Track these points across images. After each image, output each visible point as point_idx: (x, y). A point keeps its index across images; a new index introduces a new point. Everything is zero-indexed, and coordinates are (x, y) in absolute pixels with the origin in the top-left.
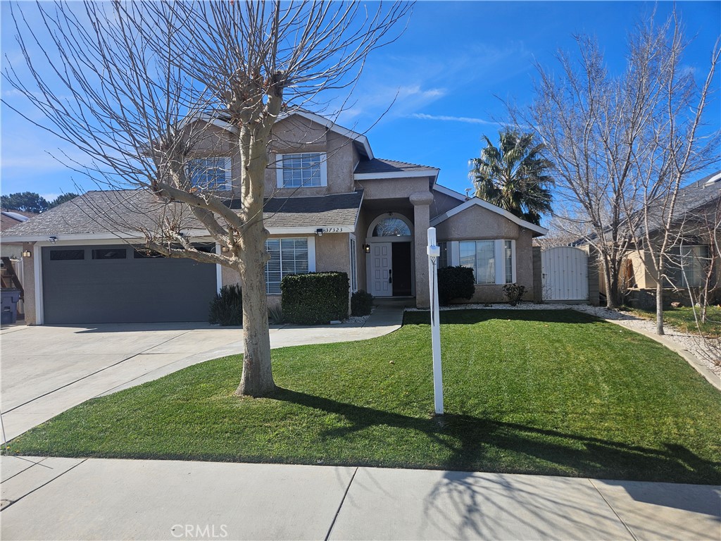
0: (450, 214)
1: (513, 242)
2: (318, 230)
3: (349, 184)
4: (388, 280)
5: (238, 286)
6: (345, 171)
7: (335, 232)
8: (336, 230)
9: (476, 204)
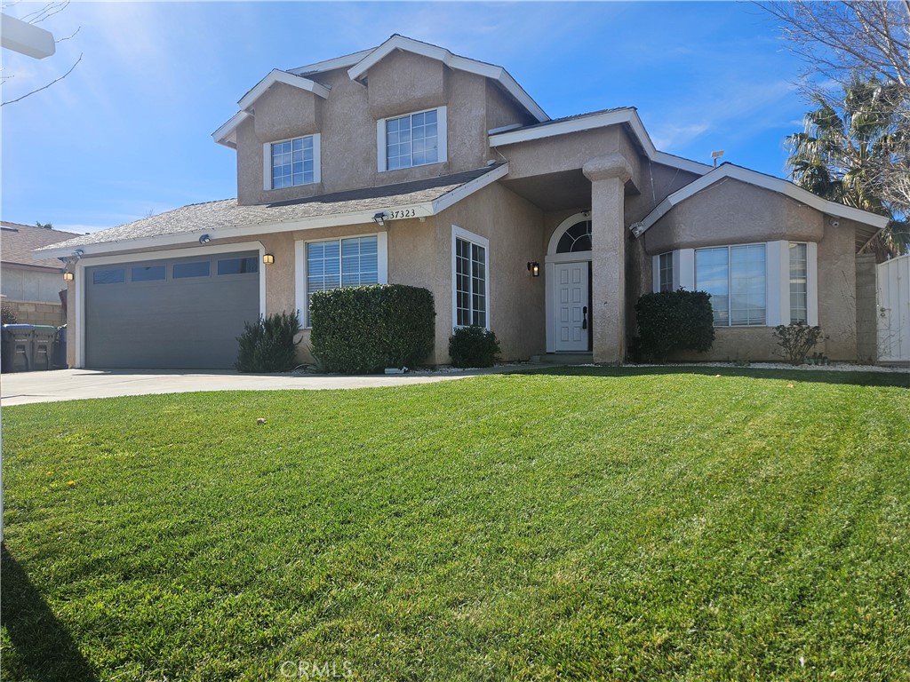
0: (674, 199)
1: (812, 248)
2: (377, 216)
3: (479, 154)
4: (581, 324)
5: (284, 315)
6: (474, 132)
7: (404, 217)
8: (405, 213)
9: (726, 177)
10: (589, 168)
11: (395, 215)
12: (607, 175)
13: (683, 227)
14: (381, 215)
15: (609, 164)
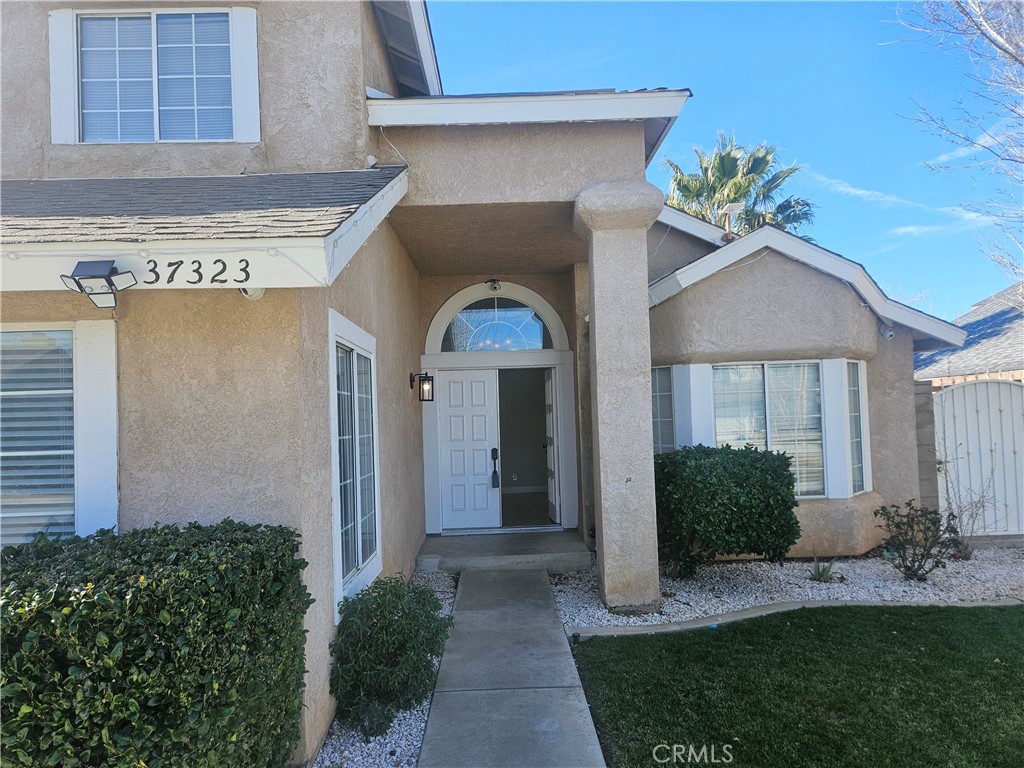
0: (685, 277)
1: (862, 368)
2: (85, 270)
4: (488, 478)
6: (331, 83)
7: (206, 284)
8: (209, 270)
9: (767, 248)
10: (592, 201)
11: (164, 272)
12: (623, 220)
13: (698, 327)
14: (109, 271)
15: (634, 199)
